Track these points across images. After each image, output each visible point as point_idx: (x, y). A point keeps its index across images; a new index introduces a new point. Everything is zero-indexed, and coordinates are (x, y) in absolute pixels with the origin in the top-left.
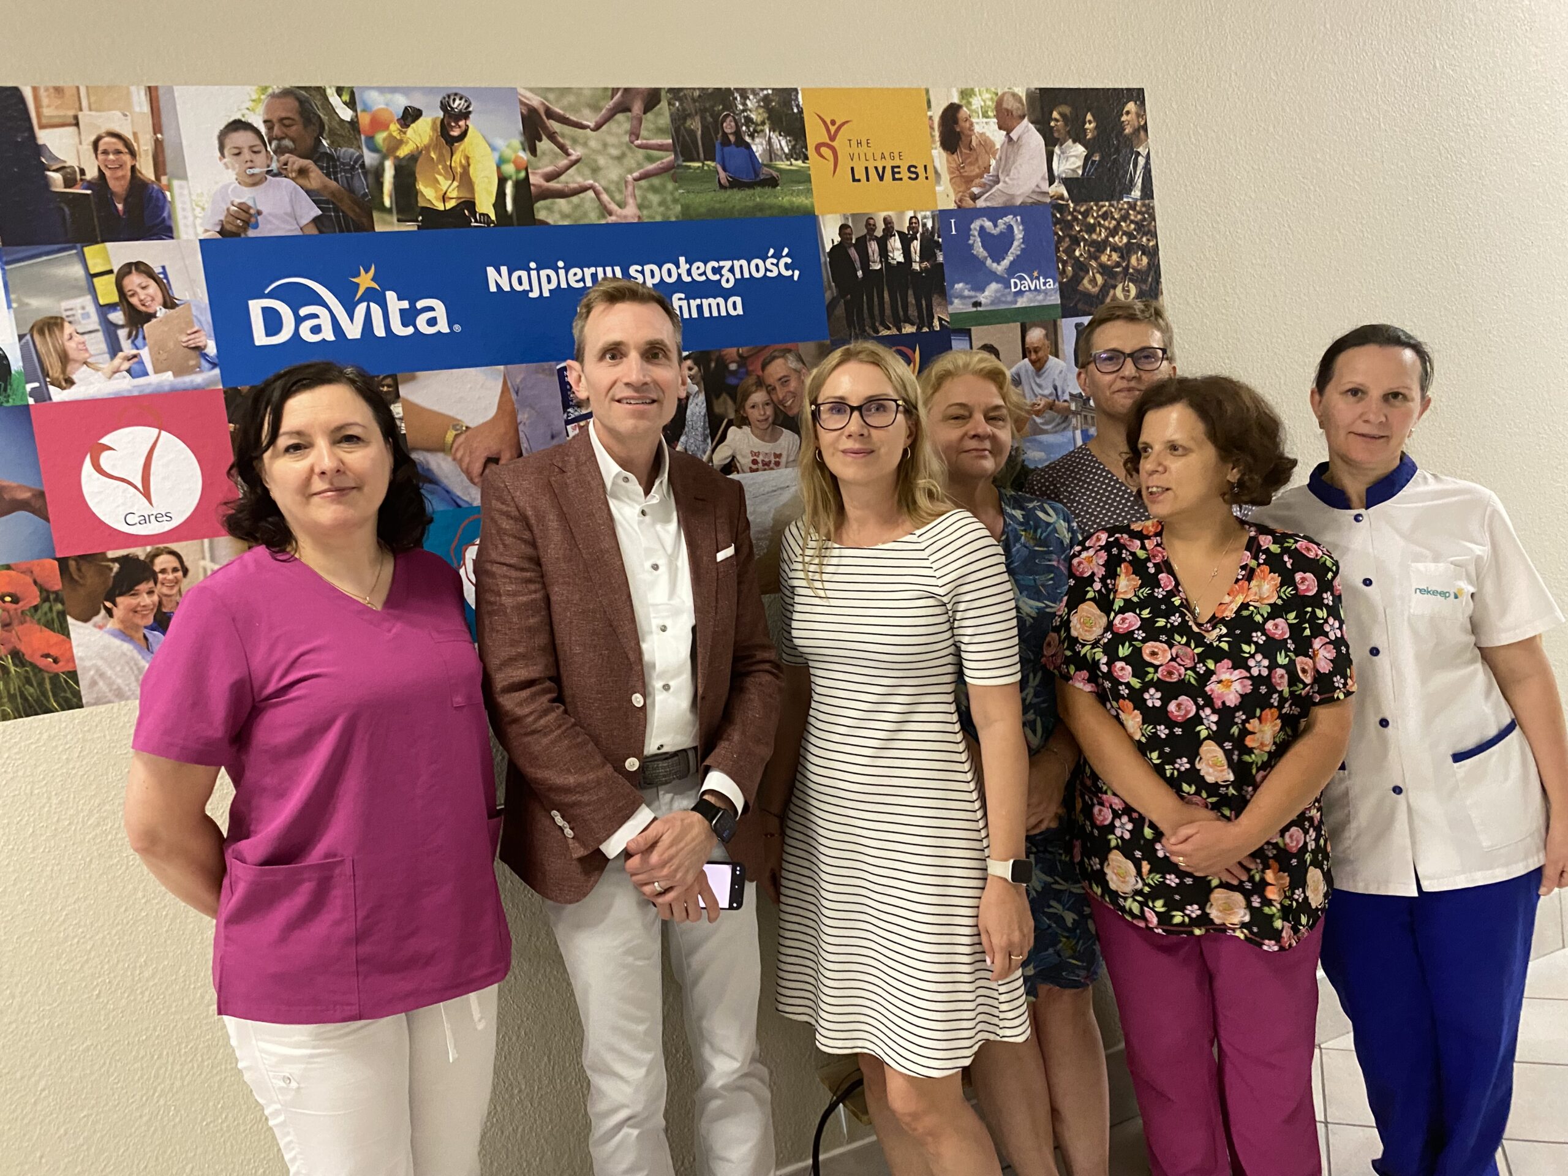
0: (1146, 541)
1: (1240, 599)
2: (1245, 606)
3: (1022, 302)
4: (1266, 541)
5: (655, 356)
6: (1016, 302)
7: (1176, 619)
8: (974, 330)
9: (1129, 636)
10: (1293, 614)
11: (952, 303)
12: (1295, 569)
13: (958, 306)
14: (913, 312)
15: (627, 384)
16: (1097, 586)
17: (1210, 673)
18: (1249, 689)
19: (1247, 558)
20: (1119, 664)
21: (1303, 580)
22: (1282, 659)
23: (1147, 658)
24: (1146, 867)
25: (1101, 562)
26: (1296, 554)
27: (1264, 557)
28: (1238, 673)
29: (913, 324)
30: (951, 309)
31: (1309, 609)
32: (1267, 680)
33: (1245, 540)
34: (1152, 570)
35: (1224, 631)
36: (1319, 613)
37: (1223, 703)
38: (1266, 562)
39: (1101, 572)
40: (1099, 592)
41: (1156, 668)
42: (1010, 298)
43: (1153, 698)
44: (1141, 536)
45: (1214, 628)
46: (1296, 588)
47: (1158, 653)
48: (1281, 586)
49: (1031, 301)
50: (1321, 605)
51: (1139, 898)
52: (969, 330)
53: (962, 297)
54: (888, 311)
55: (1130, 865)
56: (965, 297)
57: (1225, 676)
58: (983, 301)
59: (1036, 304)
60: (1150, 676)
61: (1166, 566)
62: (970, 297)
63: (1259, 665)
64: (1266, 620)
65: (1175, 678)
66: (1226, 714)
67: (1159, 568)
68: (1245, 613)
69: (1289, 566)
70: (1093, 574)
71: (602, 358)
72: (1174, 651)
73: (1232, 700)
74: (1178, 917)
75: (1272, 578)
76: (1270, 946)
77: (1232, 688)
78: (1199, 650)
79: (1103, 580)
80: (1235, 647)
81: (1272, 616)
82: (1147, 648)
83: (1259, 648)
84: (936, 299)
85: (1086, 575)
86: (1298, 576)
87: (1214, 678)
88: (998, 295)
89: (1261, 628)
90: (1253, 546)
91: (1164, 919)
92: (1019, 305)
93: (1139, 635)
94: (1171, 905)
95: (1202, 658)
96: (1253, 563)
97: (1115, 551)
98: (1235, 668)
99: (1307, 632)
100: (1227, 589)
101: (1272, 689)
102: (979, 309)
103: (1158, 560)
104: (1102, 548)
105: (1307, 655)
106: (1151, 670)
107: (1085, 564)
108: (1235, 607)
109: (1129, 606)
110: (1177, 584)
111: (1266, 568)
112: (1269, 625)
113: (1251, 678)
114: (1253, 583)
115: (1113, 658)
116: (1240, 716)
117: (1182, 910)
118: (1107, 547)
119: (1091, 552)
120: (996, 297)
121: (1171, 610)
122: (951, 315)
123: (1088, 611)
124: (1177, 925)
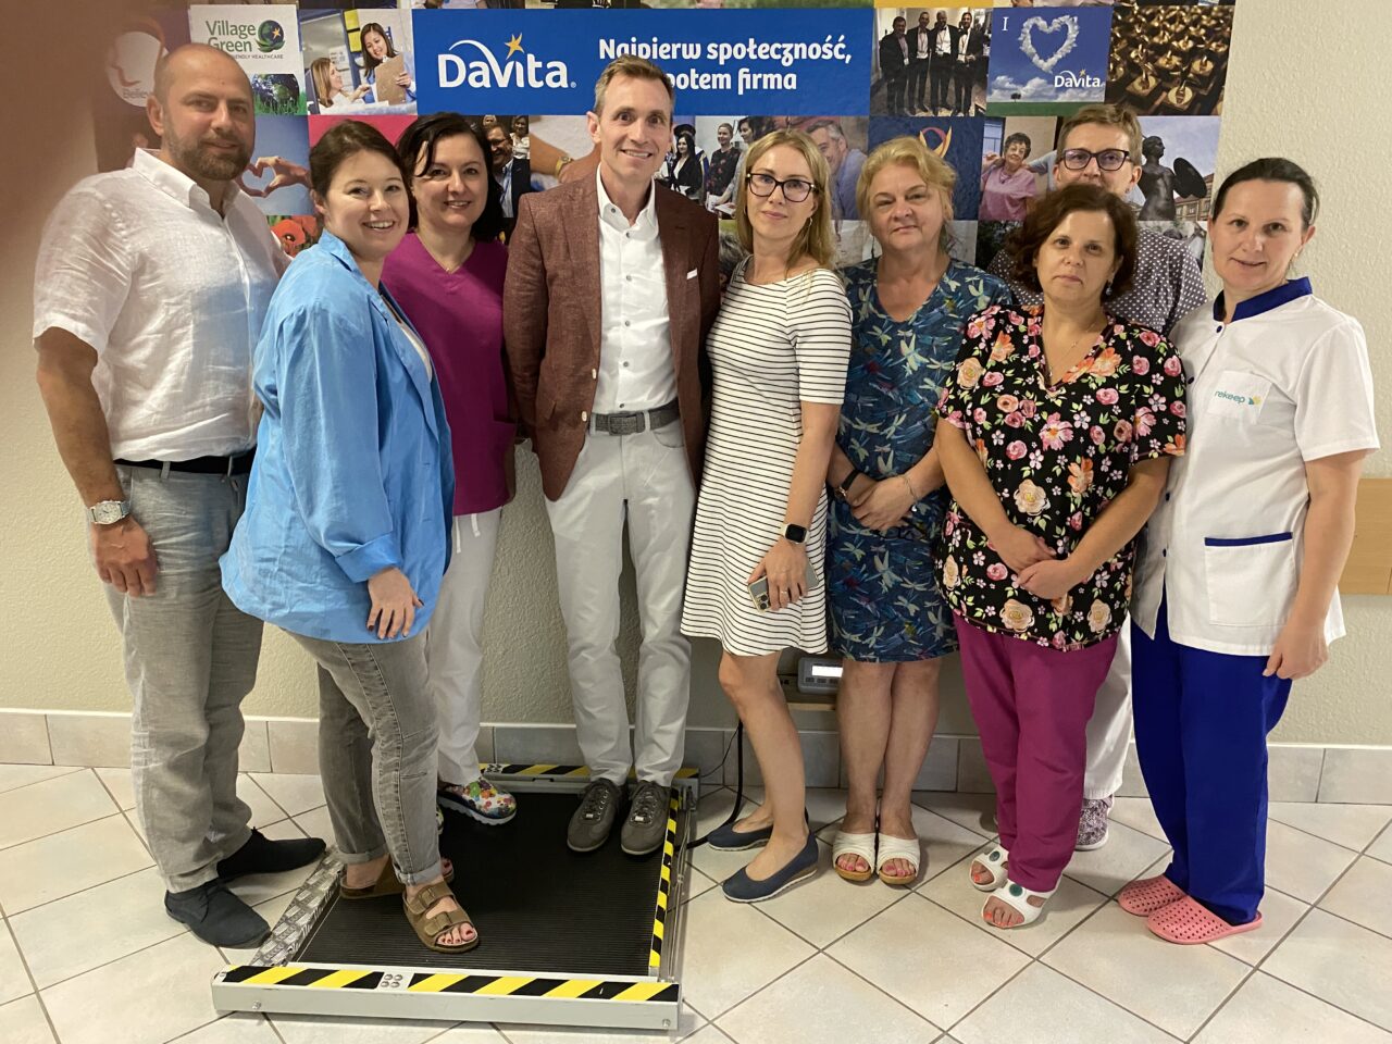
0: (1029, 320)
1: (1084, 370)
2: (1085, 376)
3: (1062, 98)
4: (1119, 331)
5: (655, 121)
6: (1057, 97)
7: (1031, 380)
8: (1009, 119)
9: (992, 389)
10: (1126, 387)
11: (991, 93)
12: (1134, 353)
13: (996, 96)
14: (951, 99)
15: (632, 141)
16: (982, 345)
17: (1043, 422)
18: (1071, 438)
19: (1100, 341)
20: (979, 410)
21: (1139, 362)
22: (1103, 419)
23: (999, 406)
24: (965, 570)
25: (991, 327)
26: (1138, 342)
27: (1113, 341)
28: (1064, 424)
29: (949, 109)
30: (989, 99)
31: (1138, 386)
32: (1086, 433)
33: (1104, 326)
34: (1025, 342)
35: (1064, 391)
36: (1146, 389)
37: (1049, 447)
38: (1114, 345)
39: (987, 335)
40: (983, 350)
41: (1005, 414)
42: (1052, 93)
43: (998, 438)
44: (1027, 315)
45: (1058, 389)
46: (1132, 367)
47: (1009, 404)
48: (1121, 364)
49: (1072, 96)
50: (1149, 384)
51: (957, 592)
52: (1004, 119)
53: (1002, 89)
54: (927, 96)
55: (956, 567)
56: (1005, 89)
57: (1053, 426)
58: (1023, 93)
59: (1078, 100)
60: (999, 421)
61: (1039, 340)
62: (1010, 89)
63: (1082, 420)
64: (1099, 388)
65: (1017, 425)
66: (1050, 456)
67: (1031, 341)
68: (1084, 381)
69: (1129, 349)
70: (981, 336)
71: (616, 118)
72: (1022, 403)
73: (1057, 445)
74: (979, 613)
75: (1116, 358)
76: (1043, 642)
77: (1057, 436)
78: (1040, 404)
79: (988, 342)
80: (1067, 405)
81: (1105, 386)
82: (1001, 400)
83: (1086, 407)
84: (975, 89)
85: (975, 336)
86: (1136, 358)
87: (1045, 427)
88: (1040, 89)
89: (1093, 393)
90: (1108, 333)
91: (971, 610)
92: (1059, 100)
93: (999, 389)
94: (978, 603)
95: (1039, 410)
96: (1103, 345)
97: (1002, 321)
98: (1062, 420)
99: (1133, 402)
100: (1077, 362)
101: (1089, 441)
102: (1018, 101)
103: (1032, 334)
104: (993, 316)
105: (1128, 419)
106: (1001, 416)
107: (977, 327)
108: (1078, 375)
109: (998, 367)
110: (1042, 352)
111: (1113, 350)
112: (1101, 392)
113: (1073, 429)
114: (1099, 359)
115: (976, 405)
116: (1062, 459)
117: (984, 608)
118: (997, 317)
119: (983, 318)
120: (1036, 91)
121: (1031, 371)
122: (989, 104)
123: (971, 365)
124: (977, 618)
